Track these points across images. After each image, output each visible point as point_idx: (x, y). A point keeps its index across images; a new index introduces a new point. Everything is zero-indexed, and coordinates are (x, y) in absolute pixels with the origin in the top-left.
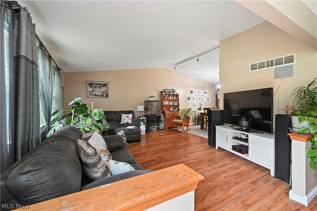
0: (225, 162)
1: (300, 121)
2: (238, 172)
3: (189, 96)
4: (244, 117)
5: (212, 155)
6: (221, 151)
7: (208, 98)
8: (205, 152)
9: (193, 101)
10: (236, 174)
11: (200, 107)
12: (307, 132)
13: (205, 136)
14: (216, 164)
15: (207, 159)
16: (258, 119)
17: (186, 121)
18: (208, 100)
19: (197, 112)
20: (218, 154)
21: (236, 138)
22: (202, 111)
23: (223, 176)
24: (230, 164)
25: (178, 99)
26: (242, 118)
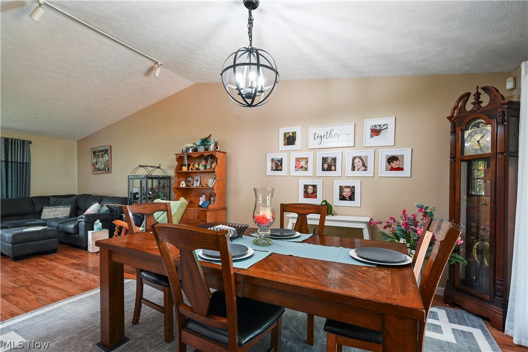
3: (277, 156)
9: (293, 172)
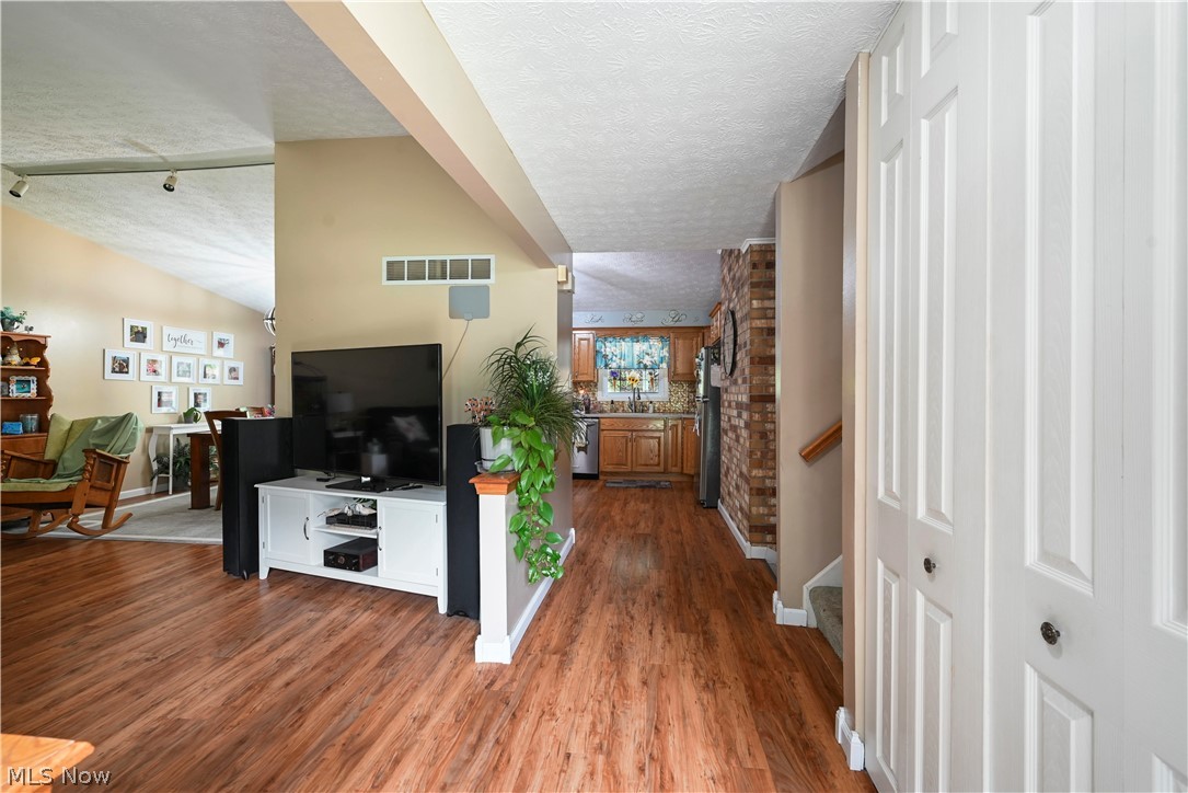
0: (292, 624)
1: (496, 440)
2: (340, 642)
4: (375, 440)
5: (236, 613)
6: (282, 583)
7: (233, 370)
8: (205, 608)
9: (145, 377)
10: (334, 654)
11: (192, 405)
12: (509, 468)
13: (210, 534)
14: (252, 644)
15: (212, 636)
16: (417, 442)
17: (99, 483)
18: (233, 374)
19: (175, 432)
20: (267, 598)
21: (339, 519)
22: (202, 427)
23: (279, 682)
24: (312, 622)
25: (44, 363)
26: (369, 444)
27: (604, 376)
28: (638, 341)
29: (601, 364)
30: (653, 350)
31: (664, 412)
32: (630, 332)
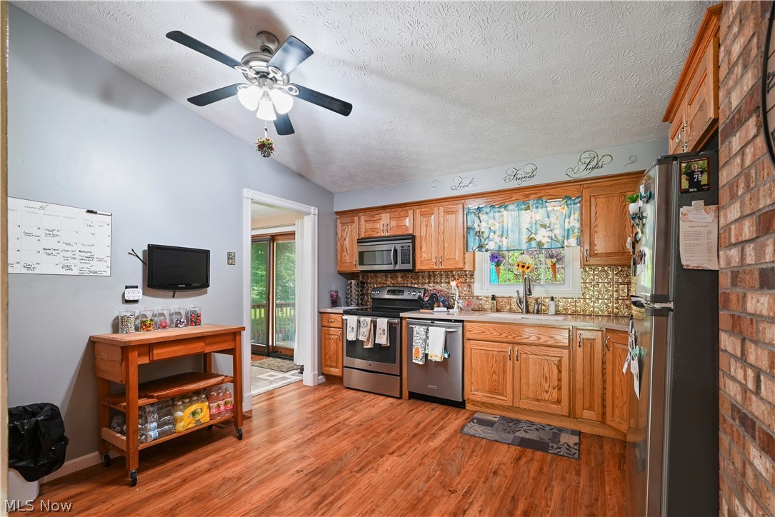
27: (483, 261)
28: (528, 208)
29: (473, 244)
30: (553, 219)
31: (575, 314)
32: (515, 196)
